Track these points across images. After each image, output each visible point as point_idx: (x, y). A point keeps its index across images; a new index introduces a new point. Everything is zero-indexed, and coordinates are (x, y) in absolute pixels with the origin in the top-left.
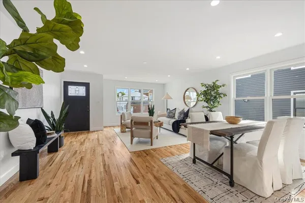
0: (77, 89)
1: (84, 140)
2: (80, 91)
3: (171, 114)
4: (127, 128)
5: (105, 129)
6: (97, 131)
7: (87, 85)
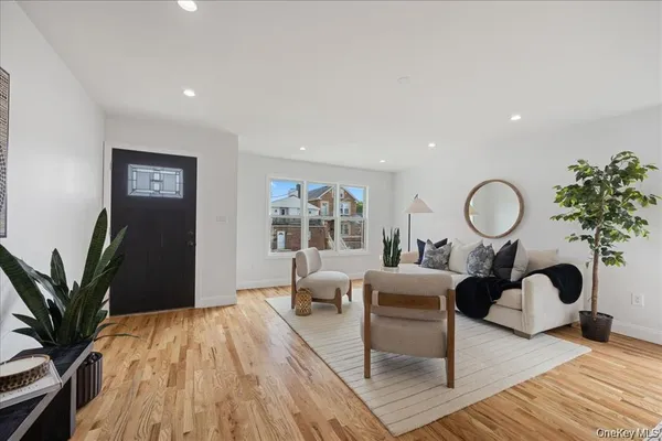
0: (157, 177)
1: (183, 357)
2: (168, 184)
3: (438, 258)
4: (314, 300)
5: (241, 301)
6: (218, 308)
7: (188, 165)
